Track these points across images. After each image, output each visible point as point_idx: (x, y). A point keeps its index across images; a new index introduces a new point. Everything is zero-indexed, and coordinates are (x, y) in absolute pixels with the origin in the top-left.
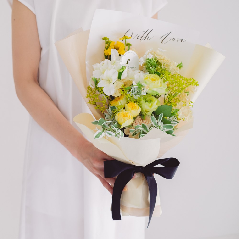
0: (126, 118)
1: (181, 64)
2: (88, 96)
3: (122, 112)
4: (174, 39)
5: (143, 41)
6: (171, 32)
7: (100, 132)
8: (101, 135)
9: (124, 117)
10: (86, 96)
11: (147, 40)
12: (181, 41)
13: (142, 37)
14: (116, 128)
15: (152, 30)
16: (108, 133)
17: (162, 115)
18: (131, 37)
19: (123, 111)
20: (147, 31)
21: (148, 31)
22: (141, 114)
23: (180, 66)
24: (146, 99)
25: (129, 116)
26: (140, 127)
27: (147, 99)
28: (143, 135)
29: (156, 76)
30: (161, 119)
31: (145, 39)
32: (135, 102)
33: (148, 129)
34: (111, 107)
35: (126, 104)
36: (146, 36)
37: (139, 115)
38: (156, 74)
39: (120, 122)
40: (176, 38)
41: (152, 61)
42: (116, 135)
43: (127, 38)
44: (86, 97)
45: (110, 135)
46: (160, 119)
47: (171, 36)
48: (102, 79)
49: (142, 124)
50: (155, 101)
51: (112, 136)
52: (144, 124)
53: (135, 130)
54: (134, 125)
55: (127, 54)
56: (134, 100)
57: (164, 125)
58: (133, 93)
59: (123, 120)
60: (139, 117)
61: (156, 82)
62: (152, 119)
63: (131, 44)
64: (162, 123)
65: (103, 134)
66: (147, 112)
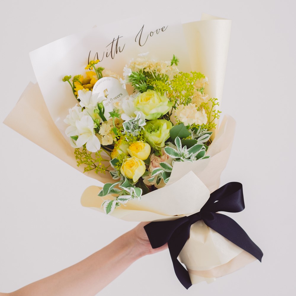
0: (134, 167)
1: (175, 58)
2: (79, 163)
3: (125, 163)
4: (152, 34)
5: (117, 56)
6: (143, 27)
7: (109, 203)
8: (112, 206)
9: (131, 167)
11: (120, 52)
12: (162, 31)
13: (111, 51)
14: (126, 187)
15: (118, 38)
16: (121, 199)
17: (178, 139)
18: (98, 59)
19: (127, 160)
20: (113, 42)
21: (114, 41)
22: (154, 151)
23: (175, 61)
24: (153, 128)
25: (136, 163)
27: (154, 126)
29: (149, 92)
30: (181, 144)
31: (117, 53)
32: (138, 139)
33: (170, 166)
34: (112, 162)
35: (128, 149)
36: (116, 48)
37: (151, 153)
38: (150, 90)
39: (130, 176)
40: (154, 30)
41: (135, 76)
42: (133, 196)
43: (92, 63)
44: (78, 165)
45: (125, 201)
46: (179, 146)
47: (146, 32)
48: (81, 135)
49: (160, 164)
50: (163, 125)
51: (128, 200)
52: (163, 162)
53: (154, 177)
54: (152, 169)
55: (97, 85)
56: (135, 138)
57: (189, 149)
58: (129, 131)
59: (131, 172)
60: (153, 155)
61: (151, 101)
62: (167, 152)
63: (102, 68)
64: (185, 148)
65: (114, 203)
66: (160, 144)
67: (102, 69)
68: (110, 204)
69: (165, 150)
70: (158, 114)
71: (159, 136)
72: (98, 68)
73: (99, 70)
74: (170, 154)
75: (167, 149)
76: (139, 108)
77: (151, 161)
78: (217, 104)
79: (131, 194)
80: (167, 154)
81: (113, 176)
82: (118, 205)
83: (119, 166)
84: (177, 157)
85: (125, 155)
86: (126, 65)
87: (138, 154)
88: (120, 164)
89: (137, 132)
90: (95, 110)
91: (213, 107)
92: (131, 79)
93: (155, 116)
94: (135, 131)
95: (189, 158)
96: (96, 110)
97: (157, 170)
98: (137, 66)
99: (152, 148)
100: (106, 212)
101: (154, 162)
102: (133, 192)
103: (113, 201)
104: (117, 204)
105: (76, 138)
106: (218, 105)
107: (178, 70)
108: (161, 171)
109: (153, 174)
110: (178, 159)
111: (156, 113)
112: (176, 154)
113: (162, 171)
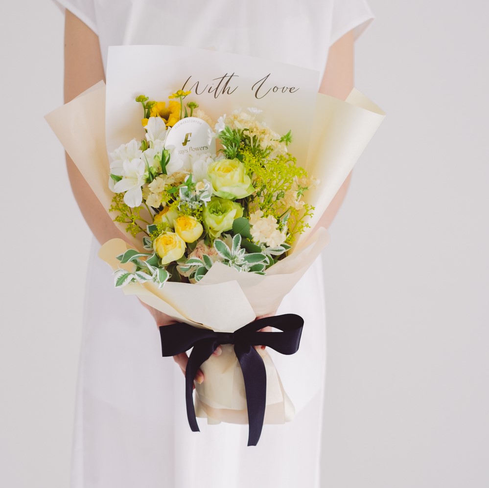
0: (169, 246)
1: (289, 135)
2: (113, 208)
3: (163, 236)
4: (276, 89)
5: (222, 97)
6: (268, 76)
7: (124, 274)
8: (125, 280)
9: (167, 244)
10: (110, 208)
11: (228, 93)
12: (290, 92)
13: (217, 88)
14: (151, 265)
15: (232, 75)
16: (139, 276)
17: (238, 238)
18: (196, 90)
19: (166, 233)
20: (223, 78)
21: (225, 76)
22: (206, 236)
23: (287, 139)
24: (218, 208)
25: (174, 243)
26: (196, 262)
27: (220, 207)
28: (202, 276)
29: (236, 161)
30: (239, 244)
31: (223, 93)
32: (193, 215)
34: (149, 227)
35: (174, 220)
36: (224, 85)
37: (201, 238)
38: (237, 159)
39: (160, 254)
40: (280, 86)
41: (228, 134)
42: (155, 280)
44: (110, 210)
45: (142, 280)
46: (237, 245)
47: (270, 83)
48: (126, 178)
49: (203, 256)
50: (231, 210)
51: (146, 281)
52: (207, 255)
53: (188, 267)
54: (193, 256)
55: (181, 124)
56: (190, 211)
57: (248, 255)
58: (187, 199)
59: (163, 250)
60: (202, 241)
61: (229, 175)
62: (217, 246)
63: (196, 104)
64: (243, 251)
65: (130, 277)
66: (216, 232)
67: (195, 106)
68: (124, 277)
69: (215, 243)
70: (230, 195)
71: (218, 223)
72: (191, 103)
73: (192, 106)
74: (218, 250)
75: (217, 243)
76: (210, 177)
77: (197, 247)
78: (310, 215)
79: (154, 276)
80: (216, 248)
81: (145, 244)
82: (134, 281)
83: (155, 235)
84: (227, 258)
85: (168, 226)
86: (225, 115)
87: (183, 232)
88: (157, 234)
89: (196, 206)
90: (155, 156)
91: (305, 215)
92: (222, 136)
93: (226, 195)
94: (194, 202)
95: (240, 266)
96: (157, 157)
97: (196, 261)
98: (236, 122)
99: (204, 233)
100: (115, 283)
101: (199, 249)
102: (157, 276)
103: (130, 274)
104: (133, 279)
105: (119, 179)
106: (312, 217)
107: (286, 150)
108: (199, 264)
109: (188, 263)
110: (227, 261)
111: (228, 193)
112: (227, 254)
113: (201, 264)
